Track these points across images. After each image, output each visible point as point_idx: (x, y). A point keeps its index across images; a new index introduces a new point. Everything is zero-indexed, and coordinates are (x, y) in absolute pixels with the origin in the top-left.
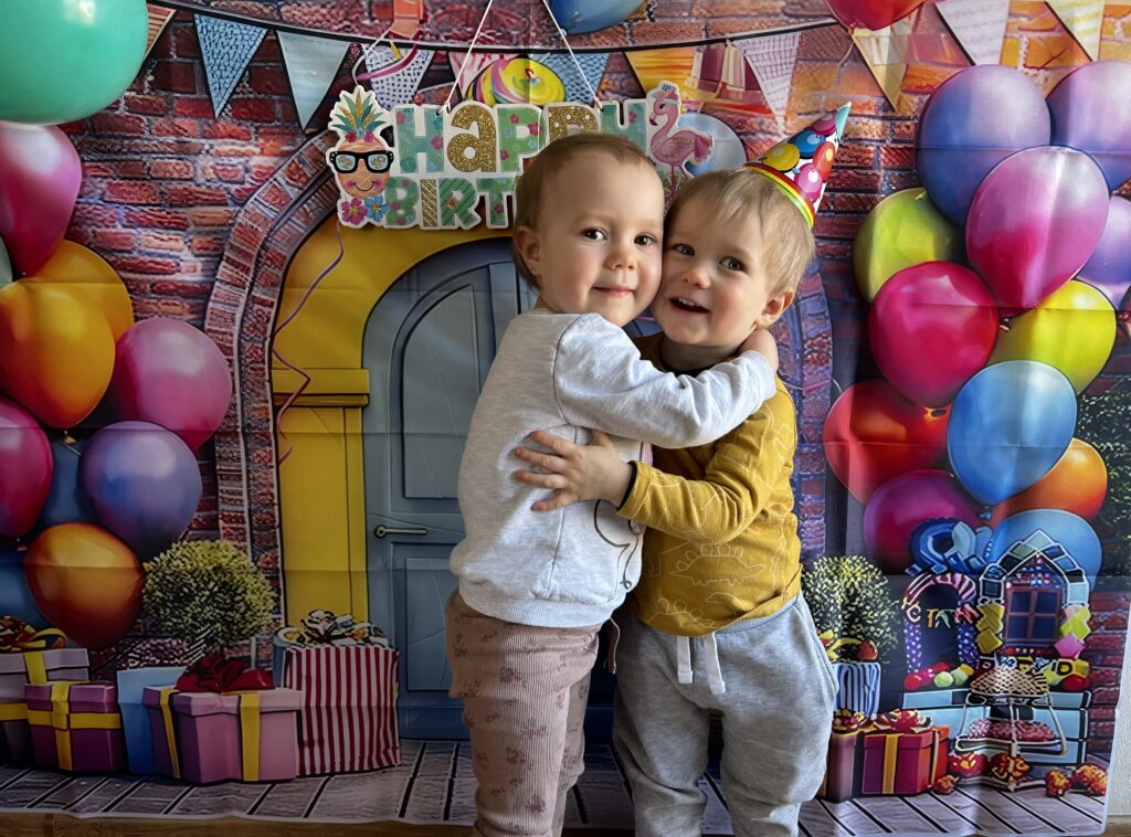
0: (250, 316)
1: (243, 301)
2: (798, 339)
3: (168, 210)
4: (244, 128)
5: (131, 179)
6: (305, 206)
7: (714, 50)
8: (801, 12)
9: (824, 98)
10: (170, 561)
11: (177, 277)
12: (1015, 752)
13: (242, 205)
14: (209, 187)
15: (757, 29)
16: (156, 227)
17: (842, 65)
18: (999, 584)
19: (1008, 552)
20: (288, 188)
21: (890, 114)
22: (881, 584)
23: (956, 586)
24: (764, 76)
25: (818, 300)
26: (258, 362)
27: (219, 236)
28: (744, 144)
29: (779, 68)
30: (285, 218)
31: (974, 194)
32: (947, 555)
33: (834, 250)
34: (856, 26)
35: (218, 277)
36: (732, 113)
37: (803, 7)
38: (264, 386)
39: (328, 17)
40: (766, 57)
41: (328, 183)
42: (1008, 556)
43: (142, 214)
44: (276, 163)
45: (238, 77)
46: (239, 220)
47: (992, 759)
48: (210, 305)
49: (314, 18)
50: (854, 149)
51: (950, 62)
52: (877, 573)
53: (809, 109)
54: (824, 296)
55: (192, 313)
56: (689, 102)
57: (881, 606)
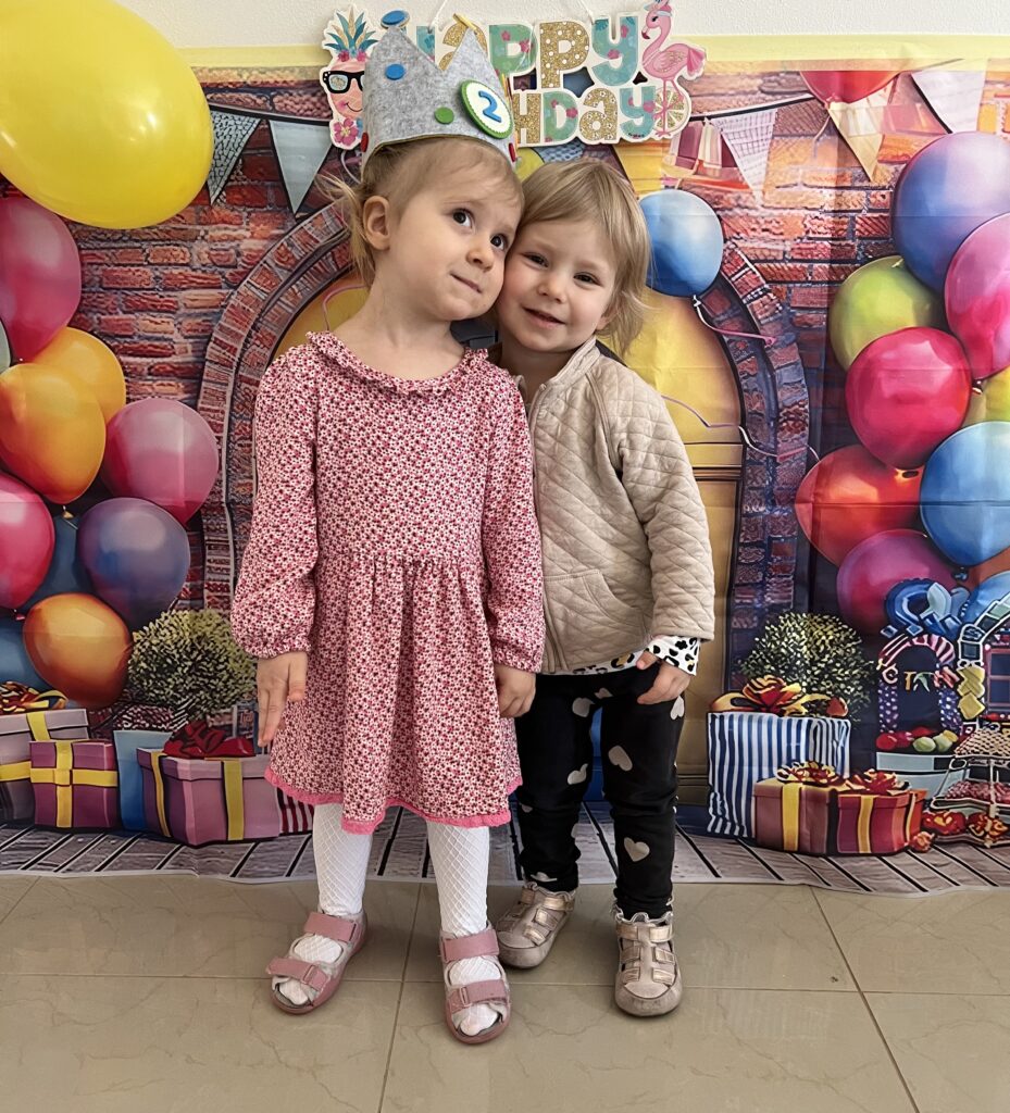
0: (239, 395)
1: (231, 380)
2: (773, 408)
3: (161, 294)
4: (237, 213)
5: (125, 266)
6: (294, 287)
7: (692, 128)
8: (776, 90)
9: (801, 171)
10: (158, 630)
11: (173, 359)
12: (993, 812)
13: (236, 288)
14: (204, 272)
15: (735, 107)
16: (151, 310)
17: (818, 140)
18: (978, 646)
19: (986, 614)
20: (277, 270)
21: (866, 184)
22: (854, 643)
23: (933, 648)
24: (740, 153)
25: (793, 369)
26: (246, 439)
27: (209, 318)
28: (720, 219)
29: (755, 144)
30: (275, 299)
31: (950, 260)
32: (922, 616)
33: (812, 319)
34: (834, 100)
35: (207, 357)
36: (708, 189)
37: (780, 84)
38: (250, 462)
39: (318, 105)
40: (742, 135)
41: (317, 265)
42: (986, 617)
43: (137, 298)
44: (264, 246)
45: (232, 166)
46: (231, 302)
47: (970, 817)
48: (204, 384)
49: (305, 107)
50: (828, 221)
51: (926, 131)
52: (851, 633)
53: (787, 182)
54: (800, 366)
55: (186, 392)
56: (667, 179)
57: (853, 664)
